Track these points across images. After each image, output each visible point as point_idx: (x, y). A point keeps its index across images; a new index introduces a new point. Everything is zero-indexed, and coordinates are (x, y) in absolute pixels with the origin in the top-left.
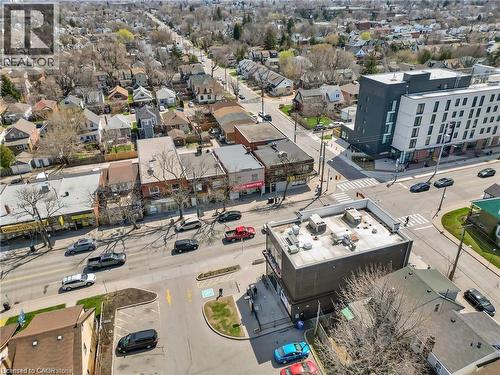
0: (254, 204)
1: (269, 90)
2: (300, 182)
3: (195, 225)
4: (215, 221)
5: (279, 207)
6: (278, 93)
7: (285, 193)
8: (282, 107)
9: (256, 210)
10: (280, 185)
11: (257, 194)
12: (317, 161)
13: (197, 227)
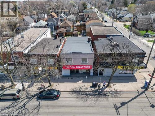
0: (80, 84)
1: (120, 19)
2: (128, 72)
3: (11, 97)
4: (34, 96)
5: (100, 93)
6: (124, 20)
7: (111, 79)
8: (125, 25)
9: (77, 92)
10: (107, 72)
11: (85, 75)
12: (147, 55)
13: (14, 99)
